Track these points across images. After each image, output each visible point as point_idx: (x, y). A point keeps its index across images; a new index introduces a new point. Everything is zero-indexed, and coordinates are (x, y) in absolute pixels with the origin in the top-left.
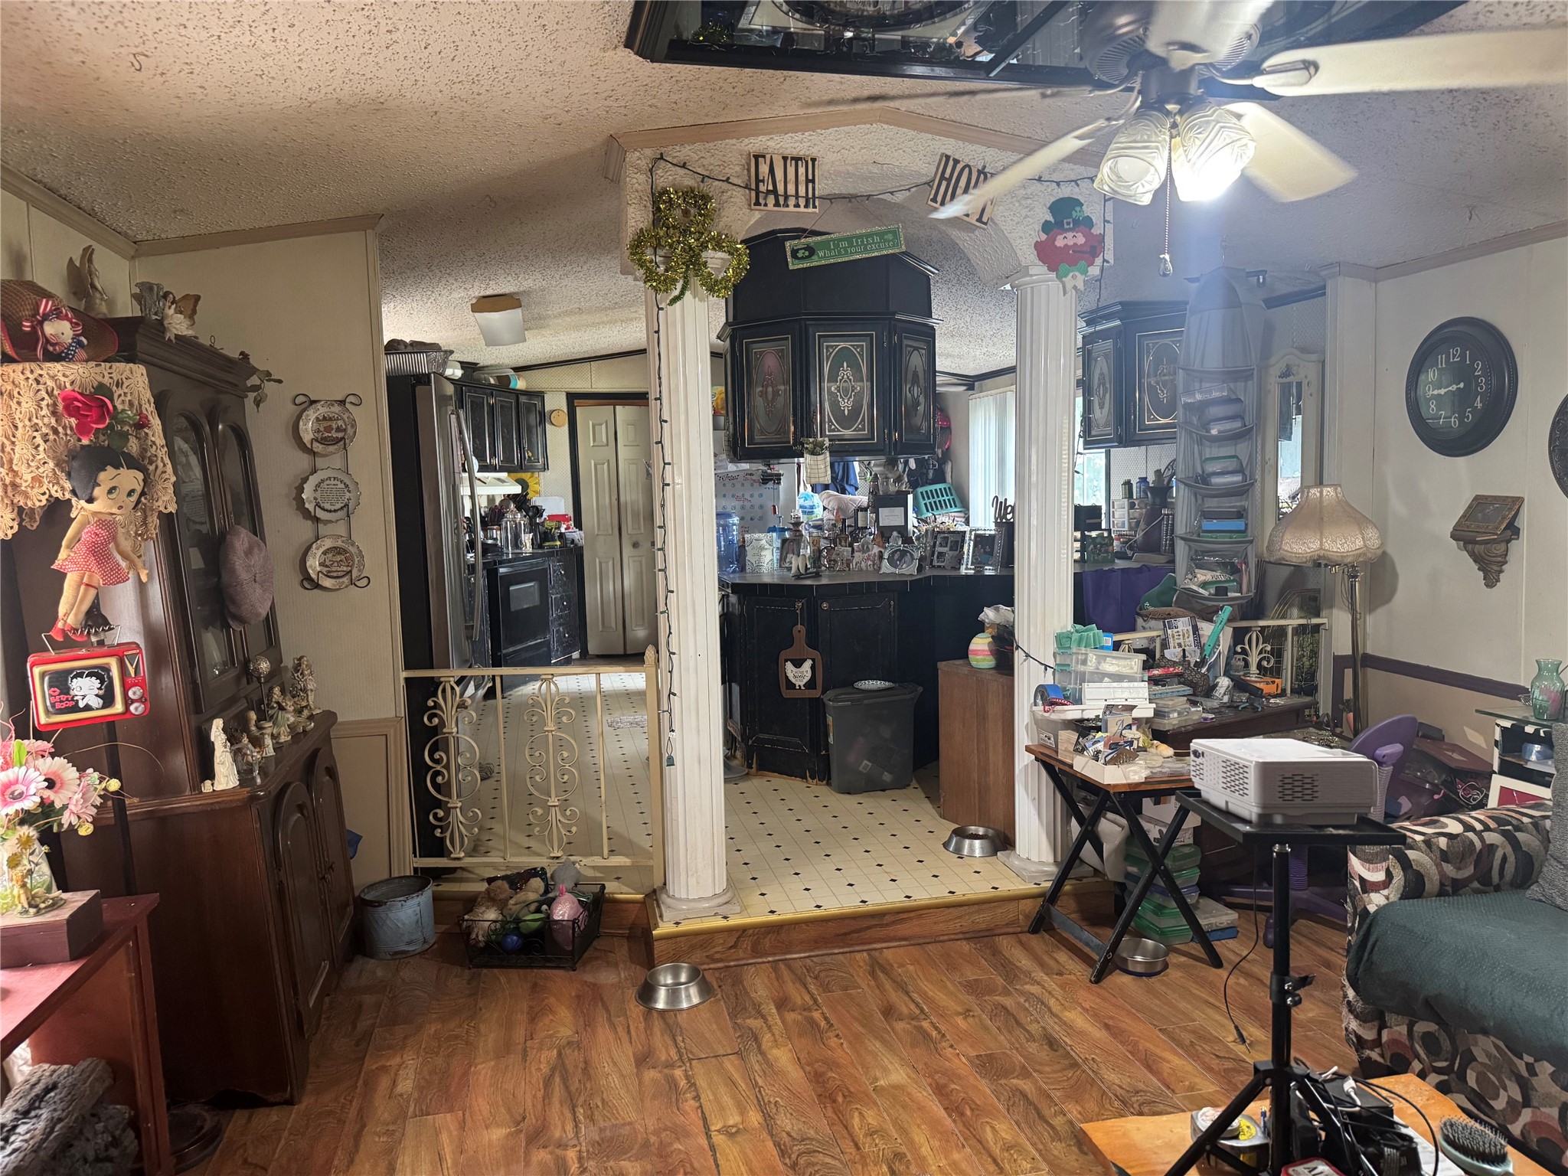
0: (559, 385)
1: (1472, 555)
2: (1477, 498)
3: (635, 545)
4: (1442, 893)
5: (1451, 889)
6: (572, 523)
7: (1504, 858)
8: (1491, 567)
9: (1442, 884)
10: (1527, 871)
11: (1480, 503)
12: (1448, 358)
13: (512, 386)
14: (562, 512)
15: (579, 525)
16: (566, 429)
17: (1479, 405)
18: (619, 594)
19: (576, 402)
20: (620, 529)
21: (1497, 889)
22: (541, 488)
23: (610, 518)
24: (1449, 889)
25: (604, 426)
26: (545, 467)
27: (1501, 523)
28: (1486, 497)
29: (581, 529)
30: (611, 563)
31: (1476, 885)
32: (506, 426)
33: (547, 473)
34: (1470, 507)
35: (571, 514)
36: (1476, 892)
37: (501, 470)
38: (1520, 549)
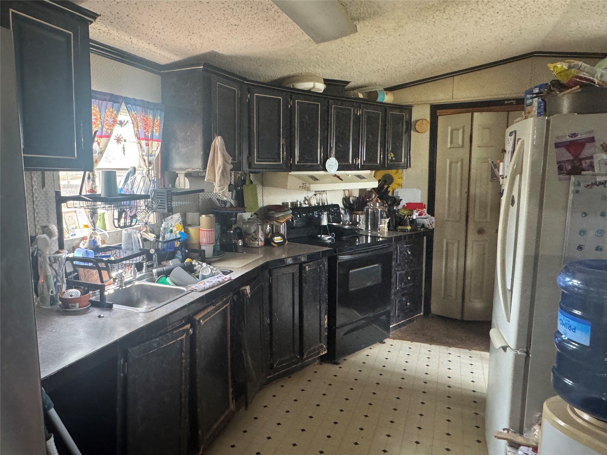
0: (424, 98)
3: (481, 231)
6: (425, 210)
13: (379, 100)
14: (419, 201)
15: (431, 211)
16: (427, 134)
18: (461, 271)
19: (439, 112)
20: (467, 217)
22: (404, 181)
23: (458, 207)
25: (461, 131)
26: (407, 165)
29: (433, 215)
30: (456, 245)
32: (372, 133)
33: (409, 170)
35: (426, 203)
37: (363, 168)
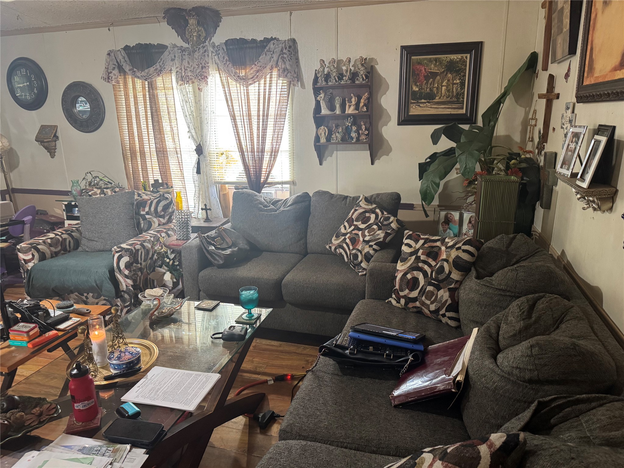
1: (44, 147)
2: (42, 126)
4: (52, 257)
5: (55, 255)
7: (70, 242)
8: (52, 151)
9: (51, 254)
10: (77, 244)
11: (43, 127)
12: (21, 73)
17: (36, 92)
21: (69, 252)
24: (54, 255)
27: (52, 135)
28: (45, 126)
31: (62, 252)
34: (40, 129)
36: (63, 254)
38: (60, 144)
